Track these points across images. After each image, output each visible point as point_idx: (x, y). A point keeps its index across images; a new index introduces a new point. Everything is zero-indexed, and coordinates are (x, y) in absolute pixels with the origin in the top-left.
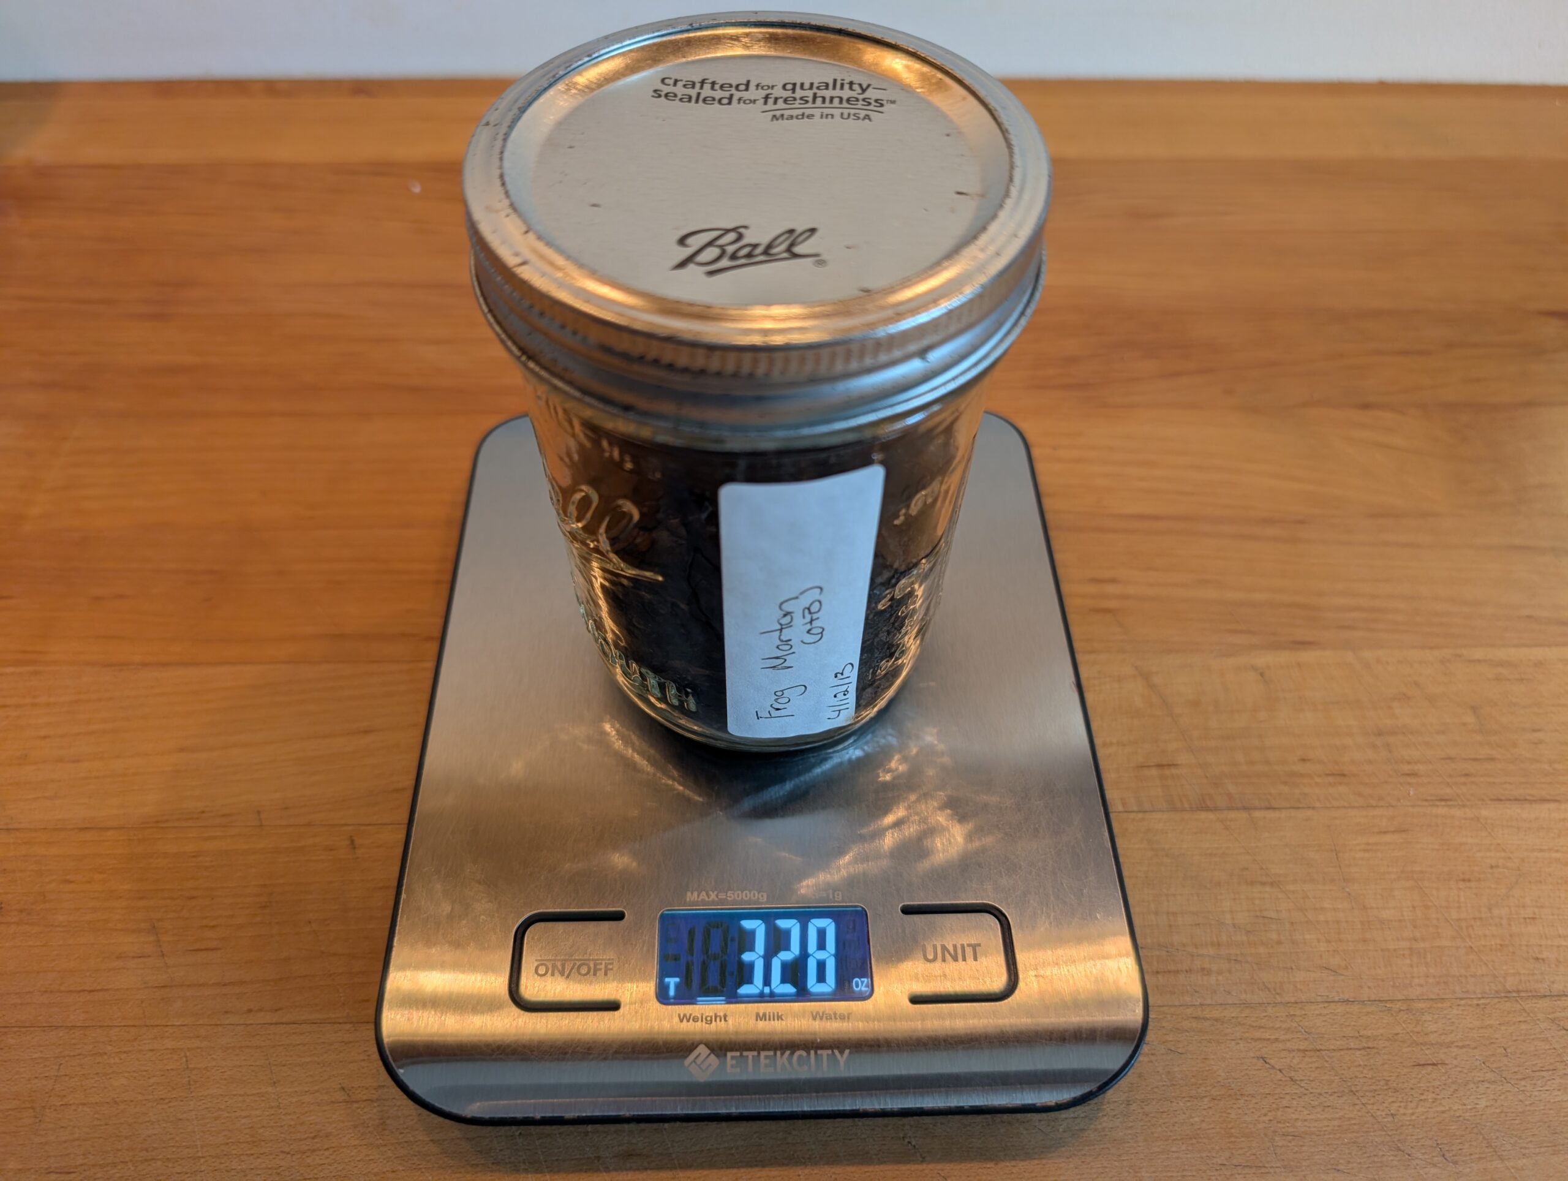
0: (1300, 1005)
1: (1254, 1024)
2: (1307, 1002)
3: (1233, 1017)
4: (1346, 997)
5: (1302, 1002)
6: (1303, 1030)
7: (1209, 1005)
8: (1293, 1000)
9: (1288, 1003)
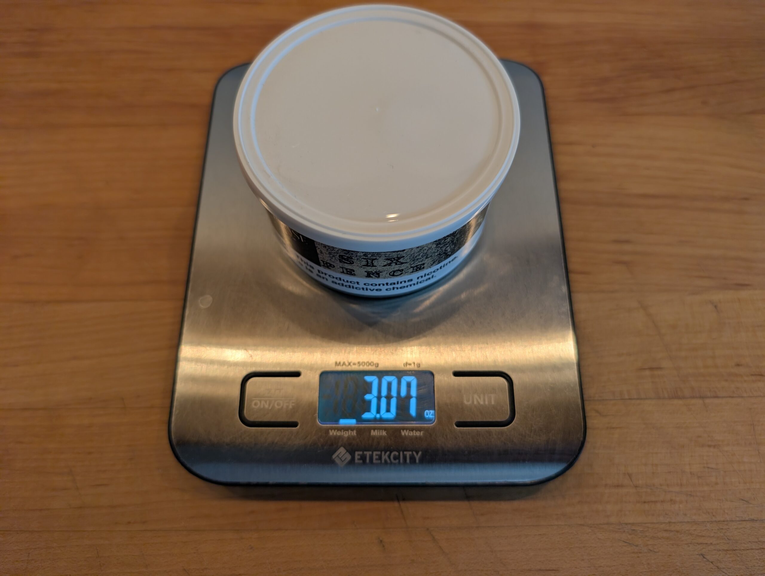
0: (726, 523)
1: (700, 534)
2: (730, 521)
3: (687, 530)
4: (752, 517)
5: (727, 521)
6: (726, 538)
7: (674, 523)
8: (722, 519)
9: (719, 521)
